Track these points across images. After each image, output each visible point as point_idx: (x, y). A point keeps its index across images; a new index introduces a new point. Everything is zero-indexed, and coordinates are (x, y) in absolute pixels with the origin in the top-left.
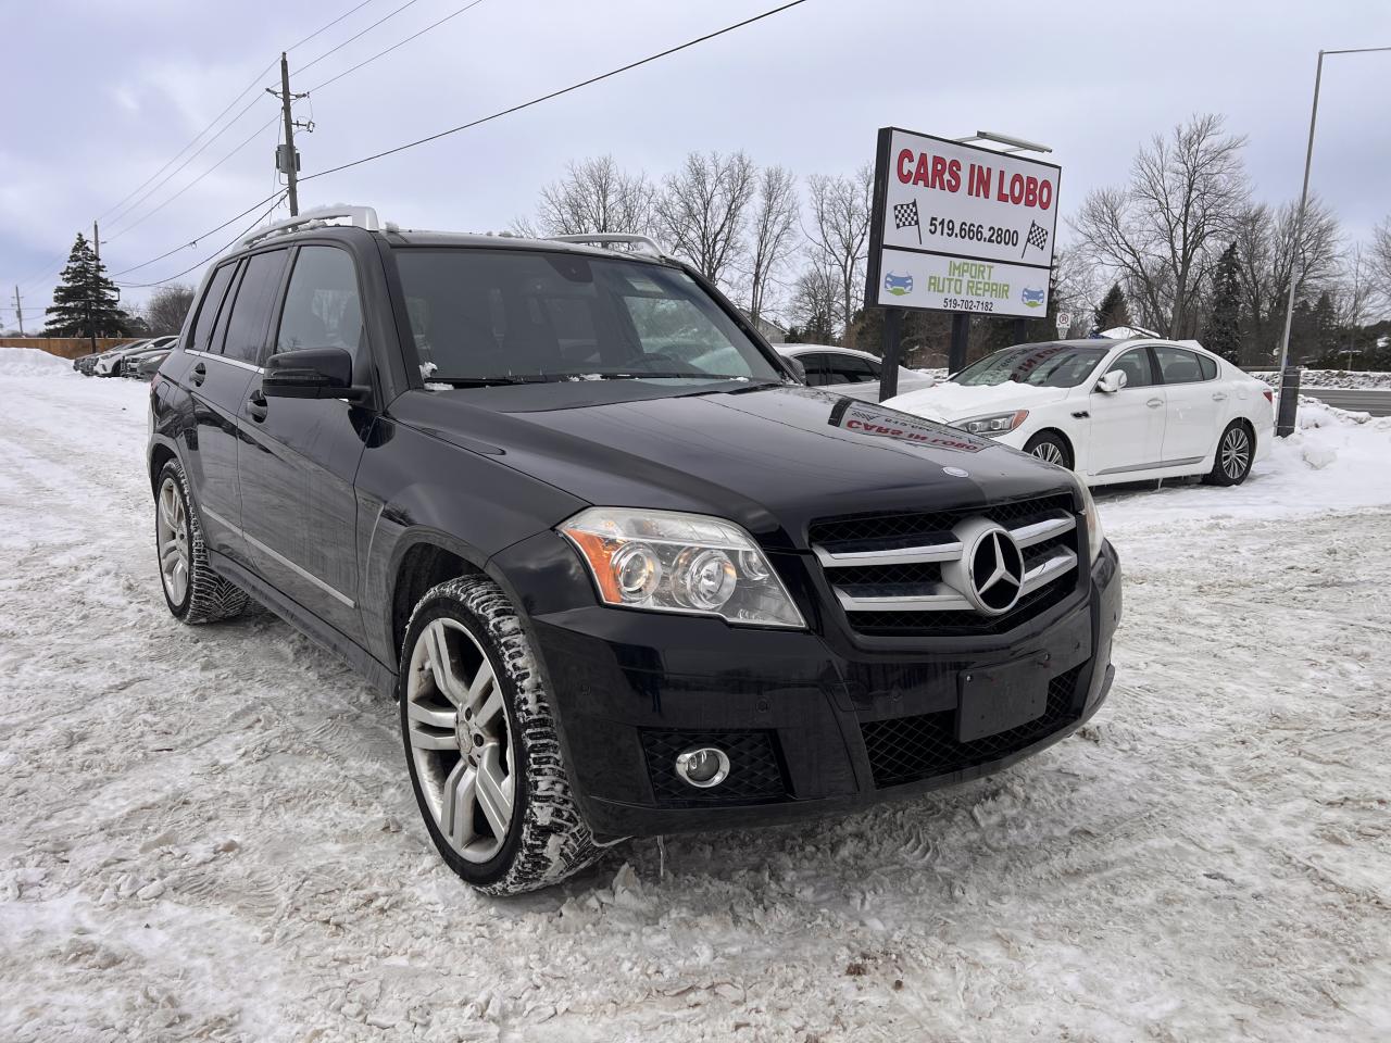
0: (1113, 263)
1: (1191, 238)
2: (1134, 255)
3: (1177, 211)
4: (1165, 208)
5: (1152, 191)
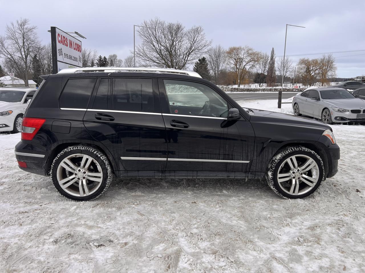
0: (5, 57)
1: (26, 52)
2: (11, 56)
3: (21, 44)
4: (17, 43)
5: (12, 37)
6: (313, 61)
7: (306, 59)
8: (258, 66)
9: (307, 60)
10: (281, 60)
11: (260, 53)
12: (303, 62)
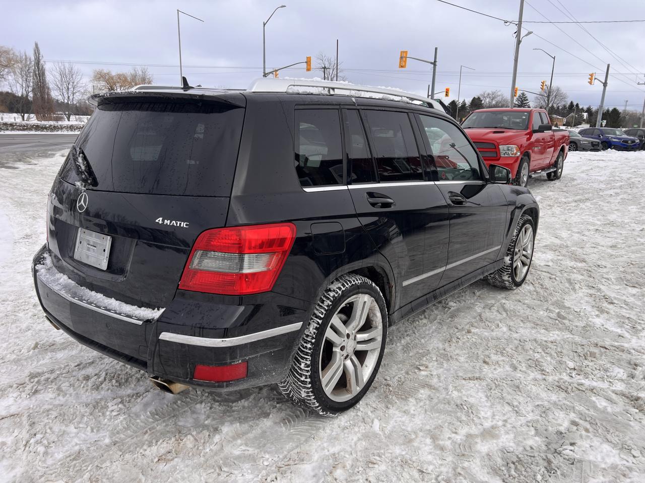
6: (119, 76)
7: (105, 71)
8: (10, 78)
9: (108, 74)
10: (58, 69)
11: (12, 49)
12: (100, 76)
